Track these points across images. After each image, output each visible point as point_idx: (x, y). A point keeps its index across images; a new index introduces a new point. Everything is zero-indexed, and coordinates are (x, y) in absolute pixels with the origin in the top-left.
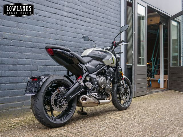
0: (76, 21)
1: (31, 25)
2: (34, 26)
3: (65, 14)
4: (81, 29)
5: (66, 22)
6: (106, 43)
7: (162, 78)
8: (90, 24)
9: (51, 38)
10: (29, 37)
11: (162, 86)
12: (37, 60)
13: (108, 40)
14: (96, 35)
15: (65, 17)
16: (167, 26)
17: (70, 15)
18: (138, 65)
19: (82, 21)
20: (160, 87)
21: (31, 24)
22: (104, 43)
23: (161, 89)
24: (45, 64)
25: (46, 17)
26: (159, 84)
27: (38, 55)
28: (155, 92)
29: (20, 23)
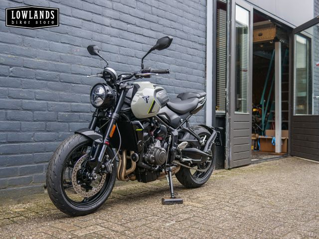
0: (126, 34)
1: (47, 41)
2: (51, 42)
3: (107, 21)
4: (135, 49)
5: (109, 36)
6: (180, 74)
7: (278, 136)
8: (151, 39)
9: (82, 65)
10: (43, 61)
11: (278, 149)
12: (56, 103)
13: (183, 67)
14: (163, 59)
15: (106, 27)
16: (289, 45)
17: (115, 23)
18: (236, 113)
19: (137, 35)
20: (275, 152)
21: (46, 39)
22: (177, 73)
23: (277, 154)
24: (70, 109)
25: (73, 27)
26: (274, 147)
27: (59, 94)
28: (266, 160)
29: (26, 38)
